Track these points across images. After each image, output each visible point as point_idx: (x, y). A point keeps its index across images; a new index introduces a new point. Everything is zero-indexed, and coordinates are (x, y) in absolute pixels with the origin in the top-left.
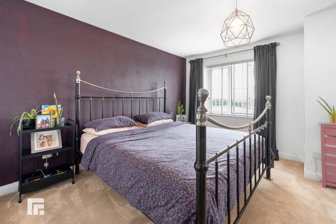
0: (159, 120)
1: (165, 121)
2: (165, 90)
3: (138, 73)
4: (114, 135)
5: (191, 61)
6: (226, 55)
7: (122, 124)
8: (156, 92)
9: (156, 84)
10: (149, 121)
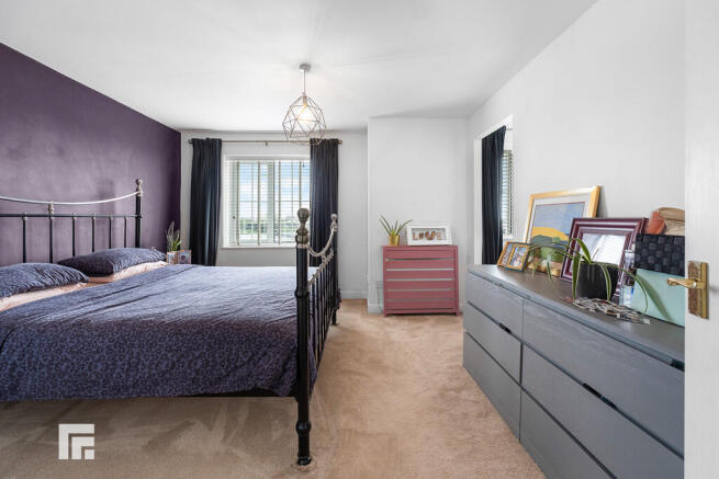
0: (137, 264)
1: (151, 266)
2: (138, 199)
3: (61, 152)
4: (47, 305)
5: (193, 140)
6: (266, 142)
7: (48, 281)
8: (112, 204)
9: (112, 183)
10: (116, 267)
